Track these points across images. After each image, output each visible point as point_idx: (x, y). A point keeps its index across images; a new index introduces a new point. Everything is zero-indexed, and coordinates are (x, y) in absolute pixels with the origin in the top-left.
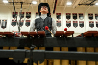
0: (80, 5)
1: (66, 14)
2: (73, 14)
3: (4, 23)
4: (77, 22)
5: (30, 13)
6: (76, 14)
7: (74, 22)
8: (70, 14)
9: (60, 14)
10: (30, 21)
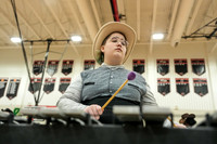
0: (186, 37)
1: (158, 62)
2: (176, 61)
3: (14, 87)
4: (186, 81)
5: (72, 62)
6: (185, 61)
7: (178, 81)
8: (168, 61)
9: (143, 62)
10: (69, 80)
